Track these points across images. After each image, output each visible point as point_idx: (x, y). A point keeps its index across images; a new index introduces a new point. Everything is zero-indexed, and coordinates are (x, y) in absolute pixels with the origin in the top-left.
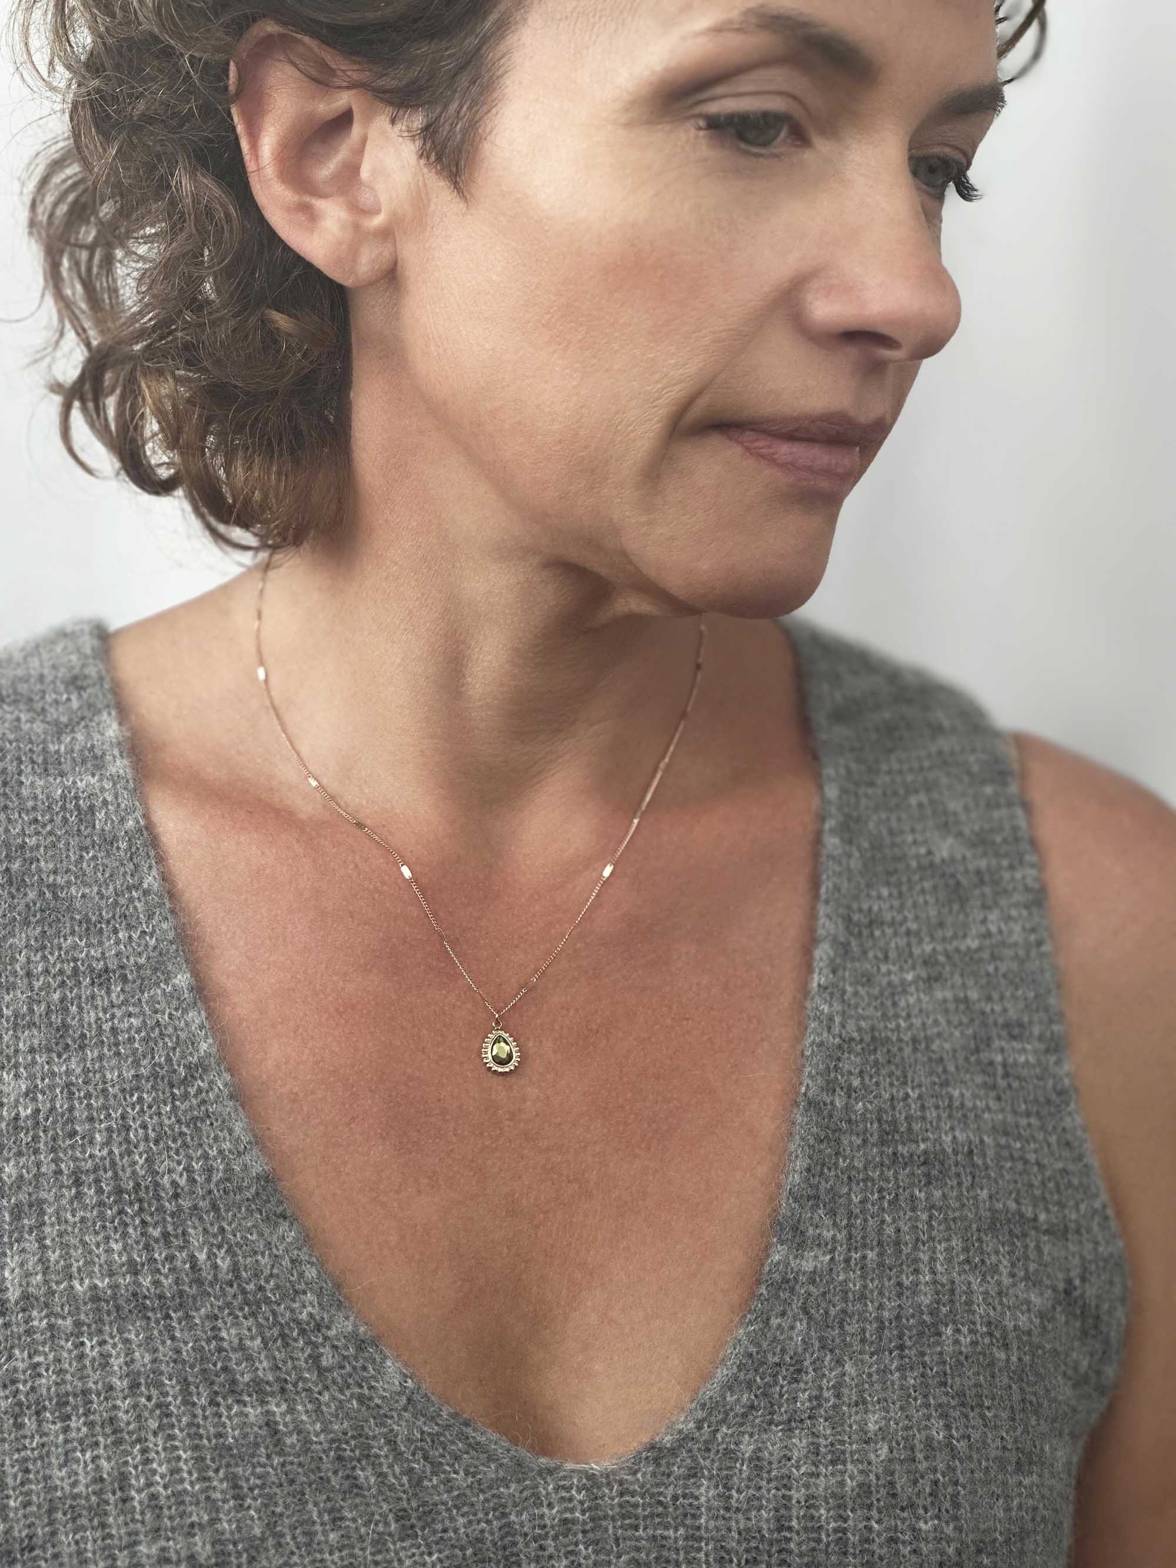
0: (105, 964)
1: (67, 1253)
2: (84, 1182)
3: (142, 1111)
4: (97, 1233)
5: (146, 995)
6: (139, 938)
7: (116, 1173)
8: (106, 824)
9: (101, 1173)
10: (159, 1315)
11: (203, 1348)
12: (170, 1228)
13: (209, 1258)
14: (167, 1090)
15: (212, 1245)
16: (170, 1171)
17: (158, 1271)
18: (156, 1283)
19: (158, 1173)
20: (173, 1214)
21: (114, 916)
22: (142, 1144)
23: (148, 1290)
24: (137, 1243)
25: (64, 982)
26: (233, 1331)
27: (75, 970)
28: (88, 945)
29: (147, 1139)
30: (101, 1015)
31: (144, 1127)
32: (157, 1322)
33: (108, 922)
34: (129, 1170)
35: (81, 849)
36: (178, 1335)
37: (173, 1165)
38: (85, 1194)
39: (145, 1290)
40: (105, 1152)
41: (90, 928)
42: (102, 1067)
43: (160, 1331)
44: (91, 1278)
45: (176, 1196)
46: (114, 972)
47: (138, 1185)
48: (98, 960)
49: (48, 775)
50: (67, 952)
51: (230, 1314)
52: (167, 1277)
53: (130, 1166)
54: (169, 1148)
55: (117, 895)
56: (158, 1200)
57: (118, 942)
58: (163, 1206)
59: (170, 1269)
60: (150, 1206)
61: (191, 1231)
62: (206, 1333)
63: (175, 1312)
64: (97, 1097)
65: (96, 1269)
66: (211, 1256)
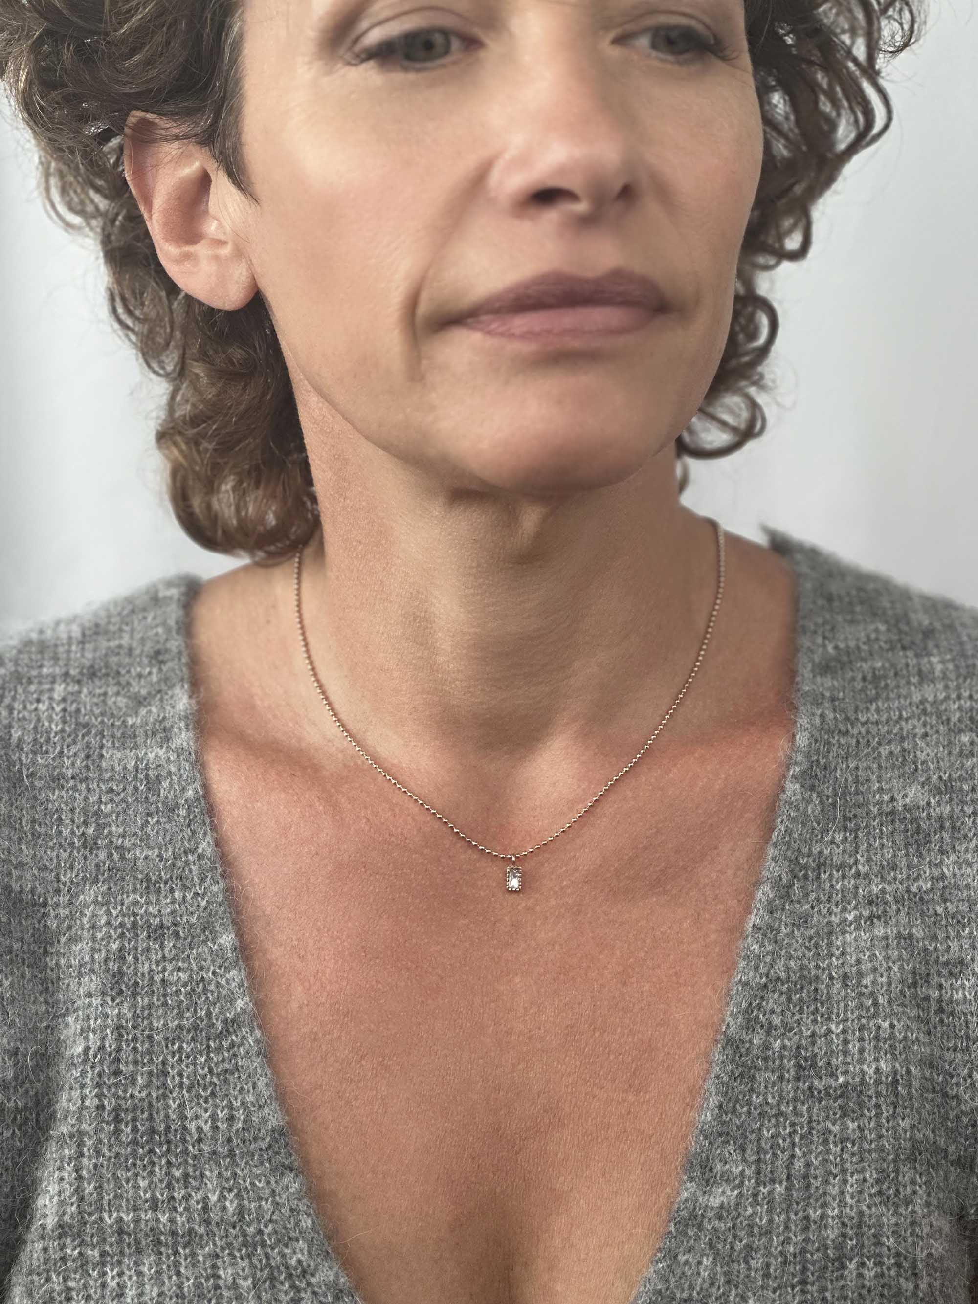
0: (161, 921)
1: (100, 1187)
2: (122, 1120)
3: (180, 1059)
4: (128, 1169)
5: (194, 951)
6: (192, 898)
7: (151, 1115)
8: (169, 792)
9: (139, 1113)
10: (170, 1251)
11: (202, 1284)
12: (190, 1170)
13: (219, 1200)
14: (205, 1040)
15: (224, 1188)
16: (197, 1117)
17: (175, 1209)
18: (172, 1221)
19: (186, 1118)
20: (194, 1157)
21: (171, 877)
22: (177, 1089)
23: (164, 1226)
24: (161, 1181)
25: (123, 934)
26: (230, 1271)
27: (135, 924)
28: (148, 903)
29: (181, 1085)
30: (153, 967)
31: (180, 1075)
32: (168, 1256)
33: (166, 883)
34: (162, 1114)
35: (148, 814)
36: (183, 1270)
37: (200, 1112)
38: (122, 1131)
39: (161, 1226)
40: (143, 1094)
41: (150, 886)
42: (150, 1014)
43: (169, 1266)
44: (118, 1211)
45: (200, 1140)
46: (168, 929)
47: (168, 1128)
48: (155, 917)
49: (124, 749)
50: (128, 908)
51: (229, 1254)
52: (181, 1215)
53: (164, 1109)
54: (198, 1096)
55: (175, 858)
56: (183, 1144)
57: (173, 902)
58: (187, 1149)
59: (185, 1209)
60: (176, 1147)
61: (208, 1173)
62: (206, 1270)
63: (184, 1248)
64: (143, 1042)
65: (123, 1205)
66: (222, 1197)
